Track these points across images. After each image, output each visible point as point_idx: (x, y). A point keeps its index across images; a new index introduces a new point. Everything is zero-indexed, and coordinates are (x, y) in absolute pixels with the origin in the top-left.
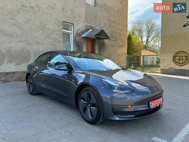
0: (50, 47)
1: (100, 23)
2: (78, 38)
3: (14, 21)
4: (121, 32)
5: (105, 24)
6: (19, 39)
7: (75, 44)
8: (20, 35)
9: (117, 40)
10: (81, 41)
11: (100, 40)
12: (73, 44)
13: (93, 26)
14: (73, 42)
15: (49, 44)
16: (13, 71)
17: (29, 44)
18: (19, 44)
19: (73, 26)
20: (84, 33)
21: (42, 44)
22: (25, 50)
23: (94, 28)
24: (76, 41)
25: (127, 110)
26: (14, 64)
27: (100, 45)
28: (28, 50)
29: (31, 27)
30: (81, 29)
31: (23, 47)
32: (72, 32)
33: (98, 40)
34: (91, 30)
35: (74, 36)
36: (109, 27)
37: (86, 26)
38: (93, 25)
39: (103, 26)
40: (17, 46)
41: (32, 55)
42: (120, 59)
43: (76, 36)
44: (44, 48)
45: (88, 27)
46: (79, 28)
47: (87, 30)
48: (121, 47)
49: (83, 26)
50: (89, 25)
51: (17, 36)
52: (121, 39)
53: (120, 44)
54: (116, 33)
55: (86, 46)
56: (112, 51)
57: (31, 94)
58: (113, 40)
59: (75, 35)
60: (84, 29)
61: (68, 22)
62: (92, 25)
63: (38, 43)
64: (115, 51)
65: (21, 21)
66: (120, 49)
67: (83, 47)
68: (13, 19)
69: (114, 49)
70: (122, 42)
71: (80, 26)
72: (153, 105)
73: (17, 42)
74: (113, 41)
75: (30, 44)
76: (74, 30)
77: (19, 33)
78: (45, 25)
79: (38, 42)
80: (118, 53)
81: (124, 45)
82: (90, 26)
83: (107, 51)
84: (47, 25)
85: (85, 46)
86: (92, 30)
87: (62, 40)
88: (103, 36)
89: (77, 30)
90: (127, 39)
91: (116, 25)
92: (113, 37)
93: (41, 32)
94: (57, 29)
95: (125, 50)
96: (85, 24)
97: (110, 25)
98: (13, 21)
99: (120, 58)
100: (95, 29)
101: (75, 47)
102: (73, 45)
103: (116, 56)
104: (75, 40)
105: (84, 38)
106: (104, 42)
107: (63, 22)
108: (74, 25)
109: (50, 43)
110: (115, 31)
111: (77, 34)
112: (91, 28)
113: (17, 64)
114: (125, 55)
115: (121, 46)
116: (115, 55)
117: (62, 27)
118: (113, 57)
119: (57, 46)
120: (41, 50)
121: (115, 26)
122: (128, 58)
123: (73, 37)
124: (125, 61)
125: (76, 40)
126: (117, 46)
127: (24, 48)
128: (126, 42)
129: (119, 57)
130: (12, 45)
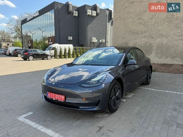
0: (178, 38)
3: (141, 20)
6: (144, 35)
8: (145, 31)
15: (176, 36)
18: (143, 39)
21: (166, 37)
22: (148, 44)
28: (151, 44)
29: (156, 22)
31: (146, 41)
40: (141, 41)
41: (154, 48)
51: (142, 33)
63: (162, 36)
65: (146, 19)
68: (140, 19)
73: (142, 38)
75: (154, 38)
93: (166, 24)
98: (139, 21)
120: (165, 42)
127: (147, 43)
130: (137, 41)
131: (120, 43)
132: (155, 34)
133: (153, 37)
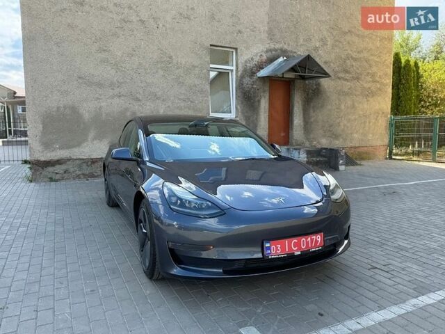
0: (182, 104)
1: (308, 40)
2: (247, 80)
3: (106, 54)
4: (371, 58)
5: (323, 40)
6: (116, 91)
7: (239, 94)
8: (118, 82)
9: (358, 79)
10: (254, 86)
11: (307, 82)
12: (236, 94)
13: (289, 49)
14: (236, 91)
15: (179, 99)
18: (116, 100)
19: (236, 53)
20: (263, 68)
21: (163, 100)
22: (128, 114)
23: (291, 52)
24: (243, 89)
25: (205, 255)
27: (308, 94)
29: (140, 64)
30: (257, 59)
31: (124, 106)
32: (234, 68)
33: (302, 81)
34: (281, 59)
35: (237, 76)
36: (336, 46)
37: (268, 51)
38: (289, 45)
39: (318, 44)
42: (367, 128)
43: (242, 77)
44: (169, 107)
45: (274, 52)
46: (249, 56)
47: (271, 60)
48: (373, 96)
49: (262, 51)
50: (278, 46)
51: (112, 85)
52: (373, 75)
53: (369, 88)
54: (355, 60)
55: (267, 97)
56: (343, 107)
58: (346, 80)
59: (240, 73)
60: (264, 58)
61: (223, 45)
62: (286, 47)
63: (155, 97)
64: (353, 106)
65: (119, 54)
66: (368, 101)
67: (259, 101)
68: (104, 50)
69: (349, 103)
70: (375, 81)
71: (252, 51)
72: (277, 249)
73: (112, 97)
74: (345, 82)
75: (140, 100)
76: (239, 62)
77: (115, 79)
78: (171, 57)
79: (156, 95)
80: (361, 113)
81: (380, 89)
82: (281, 50)
83: (329, 107)
84: (174, 57)
85: (265, 97)
86: (285, 58)
87: (207, 87)
89: (246, 62)
90: (390, 71)
91: (356, 39)
92: (346, 71)
93: (161, 72)
94: (196, 64)
95: (384, 102)
96: (267, 46)
97: (337, 41)
98: (104, 55)
99: (367, 124)
100: (295, 55)
101: (240, 102)
102: (236, 98)
103: (355, 119)
104: (240, 86)
105: (263, 78)
106: (319, 85)
107: (212, 47)
108: (239, 51)
109: (182, 97)
110: (354, 55)
111: (245, 70)
112: (284, 52)
114: (386, 116)
115: (369, 94)
116: (353, 118)
117: (208, 59)
118: (346, 122)
119: (196, 102)
120: (162, 111)
121: (354, 43)
122: (392, 125)
123: (236, 80)
124: (384, 132)
125: (242, 84)
126: (358, 93)
127: (126, 109)
128: (388, 81)
129: (365, 122)
130: (102, 104)
131: (54, 108)
132: (141, 92)
133: (137, 98)
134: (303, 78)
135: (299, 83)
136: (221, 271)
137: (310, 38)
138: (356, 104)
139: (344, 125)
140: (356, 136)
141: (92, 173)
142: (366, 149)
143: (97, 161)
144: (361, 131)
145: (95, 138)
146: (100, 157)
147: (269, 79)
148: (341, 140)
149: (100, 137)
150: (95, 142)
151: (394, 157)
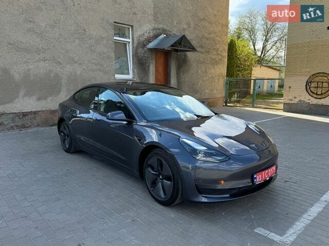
0: (94, 67)
1: (179, 23)
2: (140, 50)
3: (32, 24)
4: (216, 38)
5: (188, 24)
6: (42, 56)
7: (135, 61)
8: (43, 48)
9: (208, 52)
10: (146, 55)
11: (179, 53)
12: (133, 61)
13: (168, 29)
14: (133, 58)
15: (92, 63)
16: (34, 110)
17: (59, 63)
18: (42, 64)
19: (132, 29)
20: (150, 42)
21: (80, 64)
22: (52, 75)
23: (169, 31)
24: (138, 57)
26: (35, 98)
27: (179, 63)
28: (57, 75)
29: (61, 34)
30: (147, 35)
31: (48, 68)
32: (130, 40)
33: (175, 52)
34: (162, 36)
35: (133, 47)
36: (196, 28)
37: (154, 29)
38: (167, 26)
39: (185, 26)
40: (38, 68)
41: (64, 81)
42: (213, 86)
43: (137, 48)
44: (84, 69)
45: (158, 31)
46: (142, 32)
47: (156, 36)
48: (217, 64)
49: (150, 30)
50: (161, 26)
51: (38, 51)
52: (217, 50)
53: (215, 59)
54: (207, 39)
55: (154, 64)
56: (200, 71)
57: (68, 151)
58: (201, 53)
59: (135, 45)
60: (151, 34)
61: (123, 23)
62: (165, 27)
64: (206, 72)
65: (43, 25)
66: (214, 67)
67: (149, 66)
68: (30, 21)
69: (204, 69)
70: (218, 54)
71: (144, 29)
72: (259, 178)
73: (39, 61)
74: (201, 55)
75: (61, 64)
76: (135, 36)
77: (41, 46)
78: (85, 30)
79: (74, 60)
80: (210, 76)
81: (221, 60)
82: (162, 29)
83: (192, 72)
84: (87, 30)
85: (153, 63)
86: (165, 36)
87: (113, 55)
88: (185, 46)
89: (139, 36)
90: (226, 48)
91: (207, 24)
92: (202, 47)
93: (77, 41)
94: (104, 36)
95: (222, 69)
96: (153, 26)
97: (196, 25)
98: (30, 25)
99: (213, 83)
100: (171, 33)
101: (136, 67)
102: (133, 63)
103: (207, 80)
104: (135, 55)
105: (151, 50)
106: (185, 56)
107: (115, 24)
108: (134, 28)
109: (94, 62)
110: (207, 35)
111: (139, 43)
112: (164, 31)
113: (39, 99)
114: (224, 78)
115: (215, 63)
116: (205, 79)
117: (112, 32)
118: (201, 82)
119: (105, 66)
120: (79, 73)
121: (206, 27)
122: (227, 84)
123: (133, 50)
124: (222, 88)
126: (208, 62)
127: (51, 71)
128: (225, 54)
129: (212, 82)
130: (30, 67)
132: (62, 58)
133: (59, 62)
134: (177, 51)
135: (174, 54)
136: (228, 196)
137: (180, 22)
138: (208, 70)
139: (201, 84)
140: (207, 91)
141: (24, 124)
142: (212, 100)
143: (27, 115)
144: (210, 88)
145: (25, 95)
146: (30, 111)
147: (155, 51)
148: (199, 94)
149: (29, 94)
150: (25, 99)
151: (228, 105)
